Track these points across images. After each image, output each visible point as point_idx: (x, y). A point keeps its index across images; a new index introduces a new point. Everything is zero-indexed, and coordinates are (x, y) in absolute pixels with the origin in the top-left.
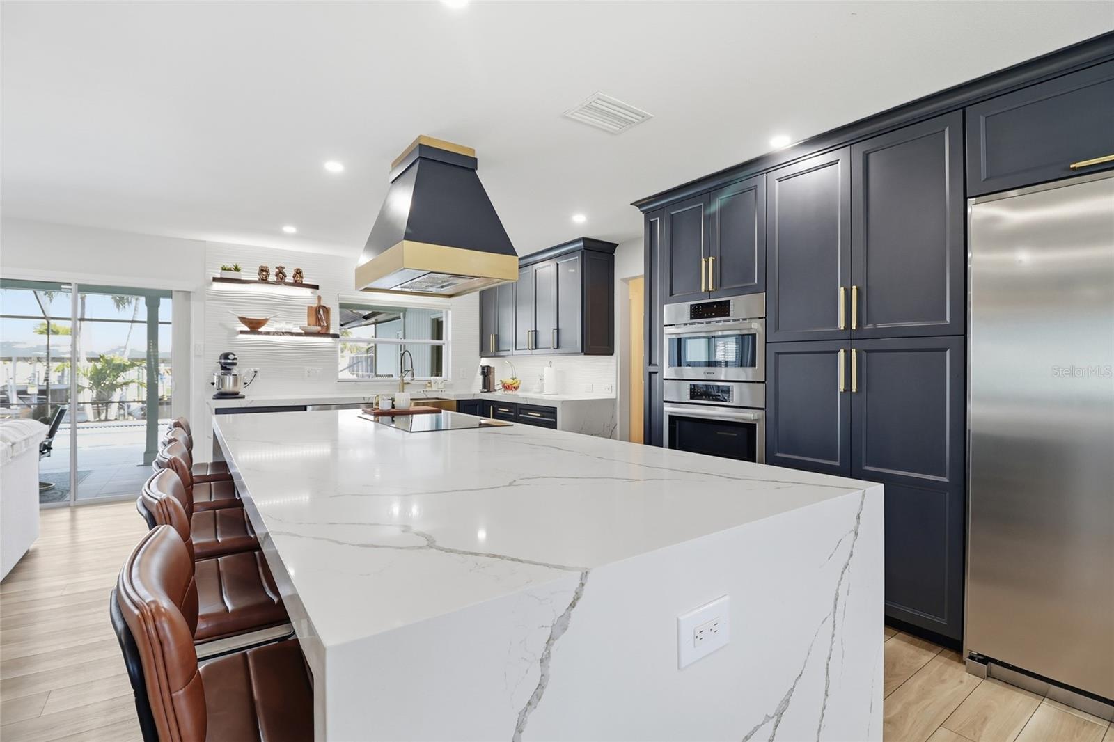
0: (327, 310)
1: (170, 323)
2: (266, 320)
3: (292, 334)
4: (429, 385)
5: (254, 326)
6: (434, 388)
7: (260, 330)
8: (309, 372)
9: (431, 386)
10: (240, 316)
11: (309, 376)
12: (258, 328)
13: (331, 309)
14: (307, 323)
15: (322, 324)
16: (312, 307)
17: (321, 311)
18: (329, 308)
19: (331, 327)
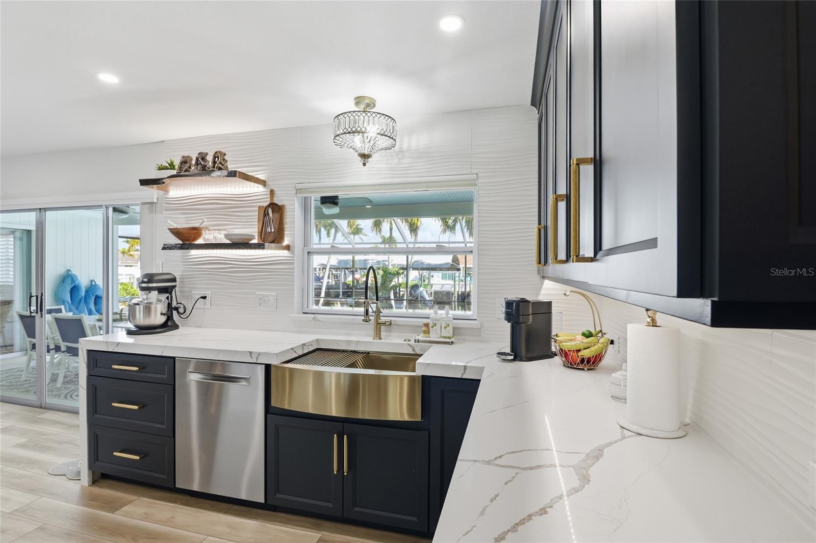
5: (187, 238)
6: (433, 335)
7: (196, 243)
8: (260, 298)
10: (170, 227)
11: (260, 304)
12: (192, 240)
13: (287, 207)
15: (269, 230)
16: (263, 207)
17: (270, 211)
18: (283, 206)
19: (286, 233)
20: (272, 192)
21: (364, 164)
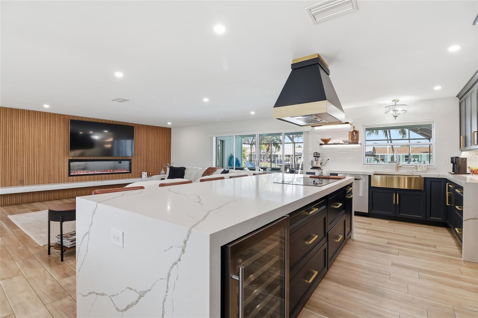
0: (357, 132)
1: (302, 143)
2: (330, 139)
3: (339, 144)
4: (415, 168)
5: (326, 142)
6: (419, 170)
7: (328, 143)
8: (349, 160)
9: (417, 169)
10: (321, 138)
11: (349, 161)
12: (327, 142)
13: (359, 131)
14: (348, 139)
15: (354, 139)
16: (350, 132)
17: (354, 133)
18: (358, 131)
19: (359, 139)
20: (354, 127)
21: (395, 119)
